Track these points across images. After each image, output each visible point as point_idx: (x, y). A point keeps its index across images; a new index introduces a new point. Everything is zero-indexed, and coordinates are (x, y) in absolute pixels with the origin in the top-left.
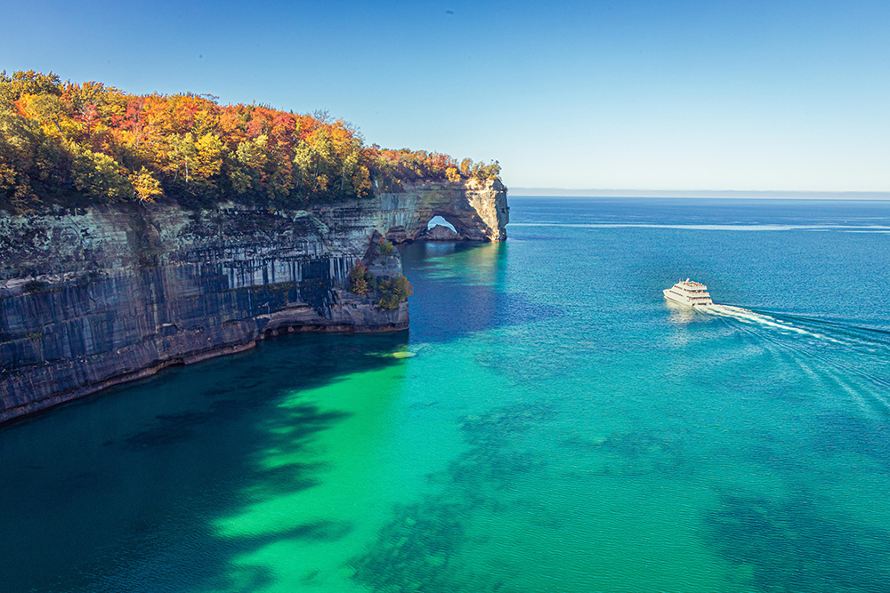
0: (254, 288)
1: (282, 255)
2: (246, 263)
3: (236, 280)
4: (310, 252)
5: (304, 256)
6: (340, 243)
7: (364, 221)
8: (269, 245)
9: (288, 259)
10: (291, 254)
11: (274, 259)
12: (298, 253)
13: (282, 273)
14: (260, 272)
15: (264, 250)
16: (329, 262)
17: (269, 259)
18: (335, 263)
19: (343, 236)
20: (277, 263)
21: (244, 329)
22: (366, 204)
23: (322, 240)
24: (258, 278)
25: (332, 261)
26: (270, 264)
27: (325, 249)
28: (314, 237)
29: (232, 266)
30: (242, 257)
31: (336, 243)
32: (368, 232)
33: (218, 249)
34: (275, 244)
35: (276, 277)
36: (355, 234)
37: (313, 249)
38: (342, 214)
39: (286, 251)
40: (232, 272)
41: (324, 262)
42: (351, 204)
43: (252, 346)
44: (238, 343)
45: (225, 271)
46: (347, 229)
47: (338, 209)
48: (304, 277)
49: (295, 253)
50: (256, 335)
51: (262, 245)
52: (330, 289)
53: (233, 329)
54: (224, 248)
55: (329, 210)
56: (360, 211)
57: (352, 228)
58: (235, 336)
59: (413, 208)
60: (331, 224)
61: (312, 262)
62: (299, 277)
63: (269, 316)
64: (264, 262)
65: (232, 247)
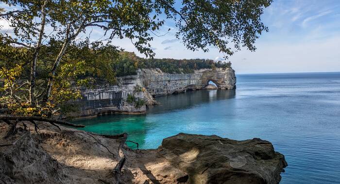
0: (96, 100)
2: (93, 93)
3: (90, 98)
5: (113, 92)
7: (133, 82)
8: (101, 88)
9: (107, 92)
13: (105, 96)
14: (98, 96)
15: (99, 90)
17: (101, 92)
18: (124, 93)
19: (126, 86)
20: (104, 93)
21: (92, 111)
22: (134, 76)
23: (119, 87)
26: (101, 94)
27: (120, 90)
28: (117, 86)
29: (89, 94)
30: (92, 91)
31: (123, 88)
32: (135, 85)
34: (103, 88)
36: (130, 85)
37: (116, 89)
39: (107, 90)
41: (120, 93)
42: (129, 77)
43: (95, 116)
44: (90, 115)
45: (86, 95)
46: (127, 84)
47: (124, 78)
48: (113, 98)
49: (110, 91)
50: (96, 113)
51: (98, 88)
52: (122, 101)
53: (88, 111)
54: (86, 89)
55: (121, 78)
56: (132, 79)
57: (129, 83)
58: (89, 113)
59: (199, 79)
60: (122, 83)
61: (116, 93)
62: (111, 98)
63: (101, 108)
64: (99, 93)
65: (88, 89)
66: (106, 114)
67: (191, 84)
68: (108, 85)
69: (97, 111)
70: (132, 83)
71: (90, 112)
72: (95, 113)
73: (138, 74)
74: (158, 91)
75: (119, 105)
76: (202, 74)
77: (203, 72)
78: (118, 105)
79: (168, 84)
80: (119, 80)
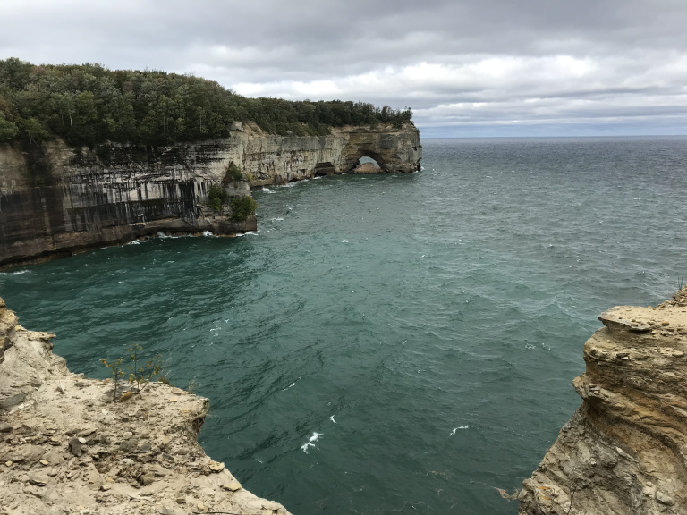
0: (130, 202)
1: (153, 180)
2: (122, 184)
3: (114, 197)
4: (177, 177)
5: (172, 180)
6: (201, 171)
7: (220, 154)
8: (141, 172)
9: (157, 182)
10: (161, 178)
11: (146, 182)
12: (167, 178)
13: (153, 192)
14: (135, 191)
15: (137, 175)
16: (193, 185)
17: (143, 182)
18: (199, 185)
19: (204, 166)
20: (149, 185)
21: (122, 231)
22: (222, 142)
23: (188, 168)
24: (133, 195)
25: (195, 184)
26: (143, 186)
27: (190, 176)
28: (181, 167)
29: (111, 186)
30: (119, 180)
31: (198, 171)
32: (226, 163)
33: (99, 176)
34: (146, 171)
35: (149, 194)
36: (213, 164)
37: (179, 175)
38: (200, 150)
39: (156, 176)
40: (111, 191)
42: (209, 142)
44: (118, 241)
45: (104, 190)
46: (206, 160)
47: (198, 145)
48: (172, 195)
49: (164, 178)
51: (135, 172)
52: (195, 205)
53: (112, 231)
54: (103, 174)
55: (191, 146)
56: (217, 147)
57: (210, 160)
58: (114, 237)
59: (341, 148)
60: (193, 157)
61: (179, 185)
62: (168, 195)
63: (144, 224)
64: (138, 184)
65: (110, 173)
67: (324, 161)
68: (158, 162)
70: (220, 159)
71: (116, 232)
73: (234, 134)
76: (348, 138)
77: (350, 133)
79: (276, 161)
80: (185, 151)
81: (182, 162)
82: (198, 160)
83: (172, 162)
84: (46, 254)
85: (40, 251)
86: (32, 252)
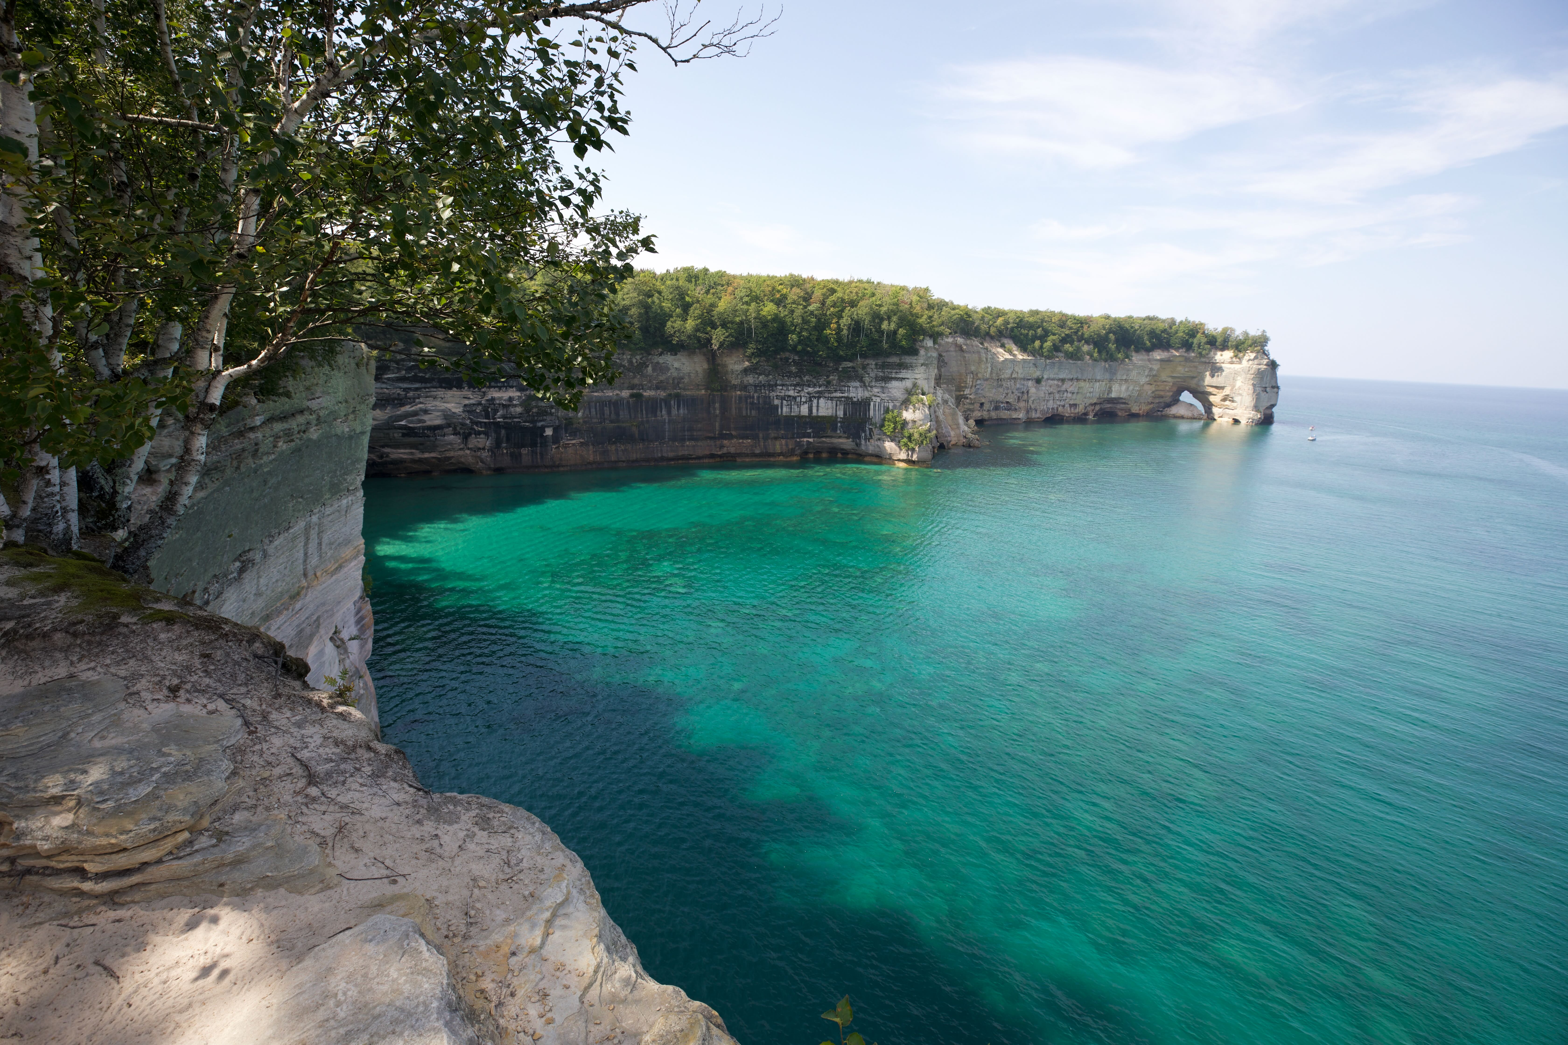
0: (800, 417)
1: (826, 395)
2: (795, 398)
3: (784, 409)
4: (851, 395)
5: (847, 398)
6: (879, 390)
7: (904, 374)
8: (814, 386)
9: (832, 399)
10: (834, 395)
11: (819, 398)
12: (841, 395)
13: (825, 408)
14: (806, 406)
15: (810, 389)
16: (869, 404)
17: (815, 397)
18: (874, 405)
19: (883, 385)
20: (822, 401)
21: (787, 445)
22: (908, 359)
23: (864, 386)
24: (804, 410)
25: (871, 404)
26: (815, 401)
27: (867, 394)
28: (858, 384)
29: (783, 398)
30: (791, 393)
31: (875, 390)
32: (908, 384)
33: (772, 387)
34: (820, 386)
35: (820, 410)
36: (894, 384)
37: (856, 392)
38: (883, 366)
39: (830, 392)
40: (782, 404)
41: (864, 404)
42: (894, 359)
43: (795, 458)
44: (781, 454)
45: (777, 402)
46: (887, 379)
47: (880, 362)
48: (845, 414)
49: (838, 394)
50: (798, 452)
51: (809, 386)
52: (868, 427)
53: (778, 443)
54: (776, 385)
55: (872, 362)
56: (902, 366)
57: (892, 379)
58: (778, 449)
59: (1143, 380)
60: (872, 375)
61: (853, 403)
62: (841, 414)
63: (811, 440)
64: (811, 401)
65: (783, 385)
66: (824, 455)
67: (1113, 395)
68: (834, 378)
69: (799, 444)
70: (902, 379)
71: (781, 445)
72: (793, 450)
73: (922, 352)
74: (997, 408)
75: (860, 438)
76: (1156, 367)
77: (1162, 360)
78: (856, 436)
79: (1033, 390)
80: (864, 367)
81: (861, 380)
82: (877, 379)
83: (850, 378)
84: (712, 456)
85: (707, 452)
86: (700, 452)
